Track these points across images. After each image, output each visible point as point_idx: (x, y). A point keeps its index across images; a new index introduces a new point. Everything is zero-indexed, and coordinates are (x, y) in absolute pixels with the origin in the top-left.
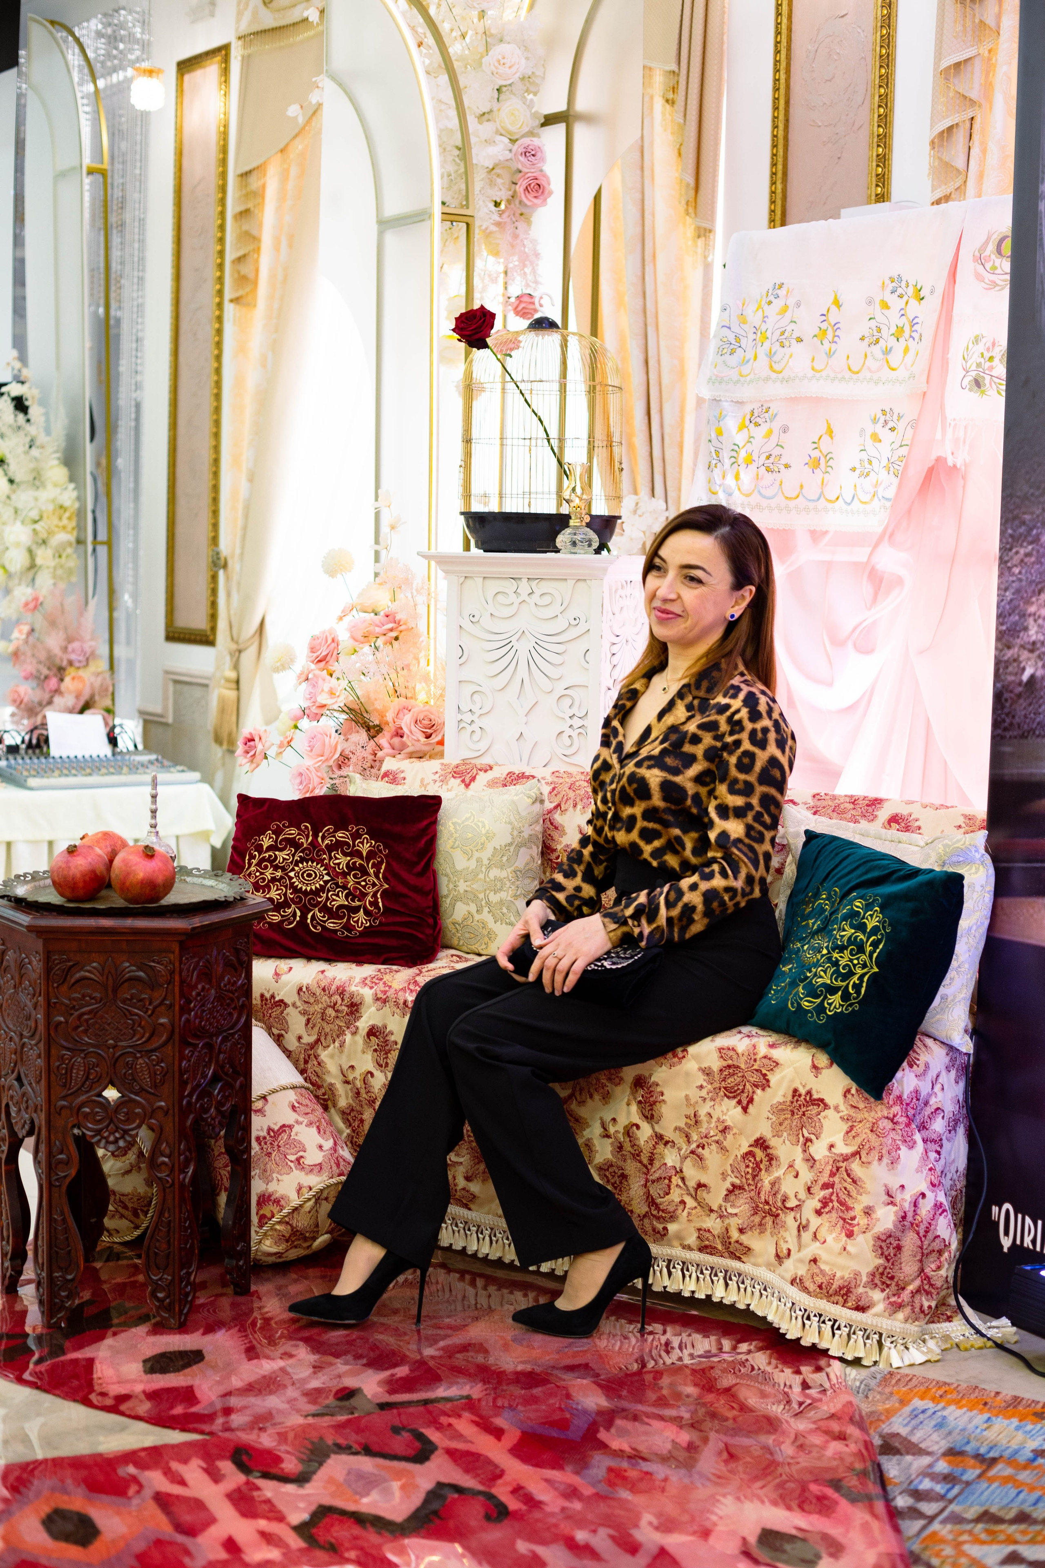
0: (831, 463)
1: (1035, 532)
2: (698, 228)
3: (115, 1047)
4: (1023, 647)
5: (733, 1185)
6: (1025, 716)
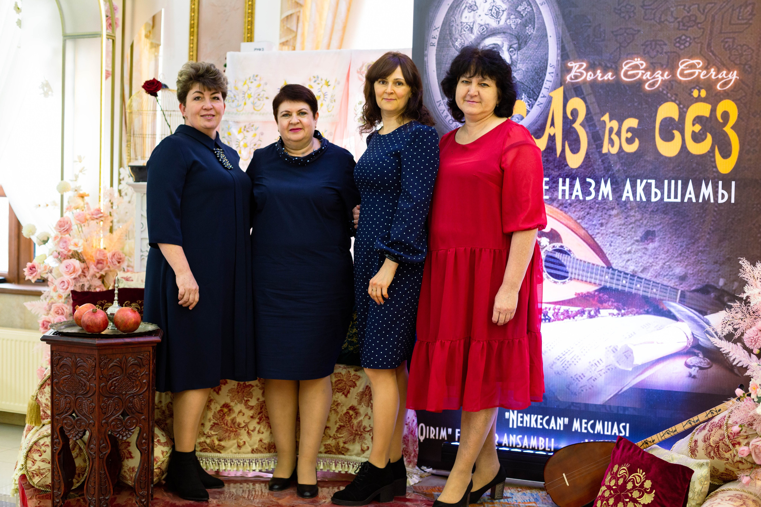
2: (152, 44)
5: (341, 426)
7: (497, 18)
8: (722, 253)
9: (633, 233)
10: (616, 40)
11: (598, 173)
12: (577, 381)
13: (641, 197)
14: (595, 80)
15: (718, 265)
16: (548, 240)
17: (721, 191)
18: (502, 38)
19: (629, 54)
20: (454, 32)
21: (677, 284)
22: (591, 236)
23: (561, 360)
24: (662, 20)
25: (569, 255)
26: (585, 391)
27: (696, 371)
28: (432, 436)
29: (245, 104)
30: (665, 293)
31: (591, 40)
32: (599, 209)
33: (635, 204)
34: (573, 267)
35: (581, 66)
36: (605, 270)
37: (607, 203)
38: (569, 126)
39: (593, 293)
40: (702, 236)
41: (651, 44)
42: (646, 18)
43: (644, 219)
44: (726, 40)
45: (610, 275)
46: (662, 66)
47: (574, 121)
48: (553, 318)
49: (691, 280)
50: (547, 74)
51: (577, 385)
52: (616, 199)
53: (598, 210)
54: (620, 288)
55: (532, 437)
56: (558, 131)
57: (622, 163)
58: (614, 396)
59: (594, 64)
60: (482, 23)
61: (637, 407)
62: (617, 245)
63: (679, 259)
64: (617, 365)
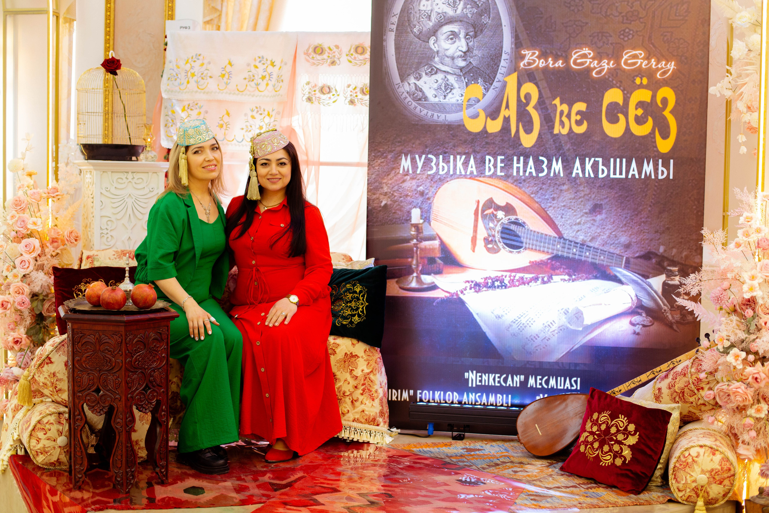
0: (228, 126)
1: (385, 155)
3: (147, 369)
4: (381, 194)
6: (383, 218)
7: (454, 7)
8: (662, 223)
9: (582, 207)
10: (566, 31)
11: (550, 152)
12: (532, 341)
13: (589, 174)
14: (547, 67)
15: (659, 234)
16: (504, 213)
17: (661, 168)
18: (459, 25)
19: (578, 44)
20: (412, 19)
21: (622, 251)
22: (544, 209)
23: (517, 322)
24: (608, 14)
25: (523, 226)
26: (539, 350)
27: (640, 328)
28: (394, 398)
29: (188, 82)
30: (611, 259)
31: (543, 30)
32: (551, 184)
33: (584, 180)
34: (527, 238)
35: (534, 54)
36: (557, 240)
37: (558, 179)
38: (522, 109)
40: (645, 208)
41: (598, 35)
42: (593, 11)
43: (592, 193)
44: (665, 34)
45: (561, 244)
46: (608, 55)
47: (527, 104)
48: (509, 285)
49: (635, 248)
50: (502, 61)
51: (532, 345)
52: (567, 176)
53: (550, 186)
54: (571, 256)
55: (490, 395)
56: (512, 113)
57: (571, 143)
58: (566, 354)
59: (546, 52)
60: (440, 11)
61: (587, 362)
62: (568, 217)
63: (624, 229)
64: (569, 325)
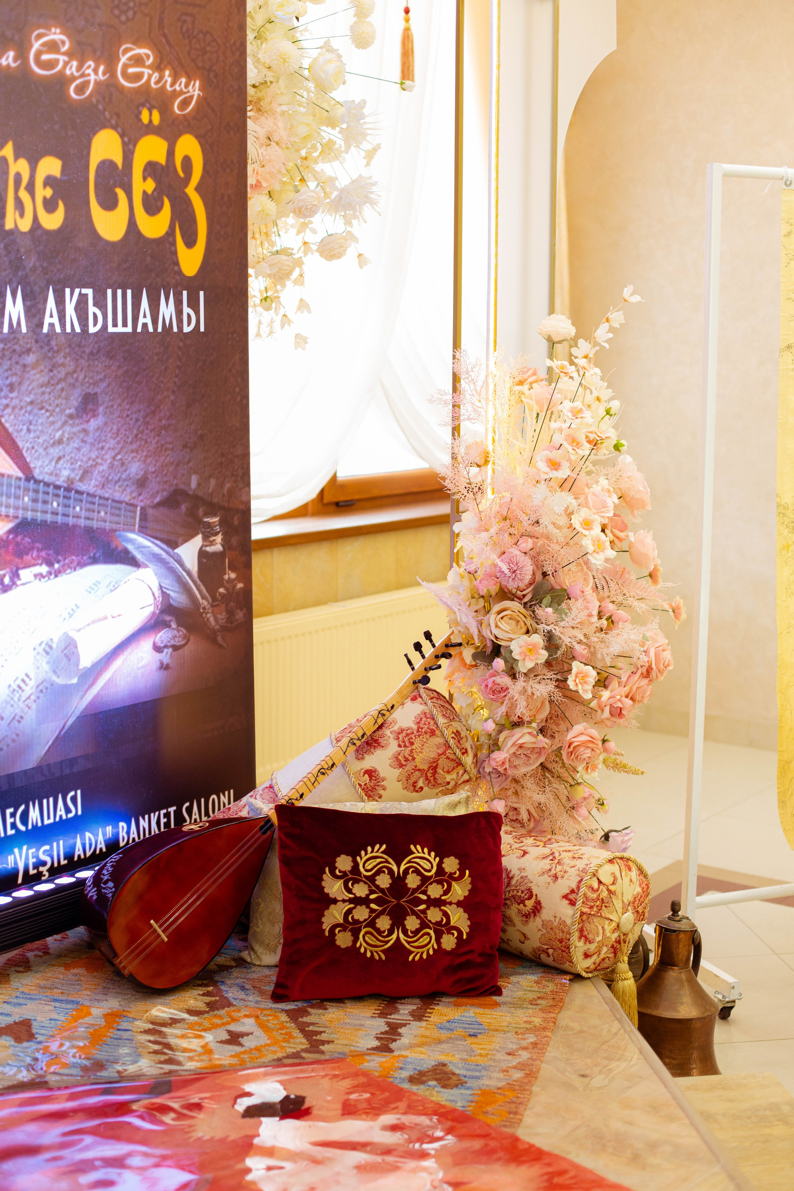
8: (192, 427)
9: (64, 401)
13: (72, 325)
15: (188, 450)
17: (186, 310)
19: (41, 15)
21: (134, 495)
26: (5, 748)
27: (169, 655)
30: (118, 515)
32: (7, 353)
33: (63, 340)
36: (22, 483)
37: (18, 340)
39: (5, 537)
40: (165, 398)
43: (79, 370)
44: (184, 18)
45: (31, 493)
46: (94, 51)
49: (153, 485)
52: (33, 331)
54: (49, 518)
57: (38, 253)
58: (53, 743)
62: (40, 428)
63: (134, 446)
64: (54, 678)
